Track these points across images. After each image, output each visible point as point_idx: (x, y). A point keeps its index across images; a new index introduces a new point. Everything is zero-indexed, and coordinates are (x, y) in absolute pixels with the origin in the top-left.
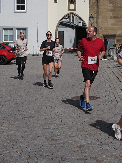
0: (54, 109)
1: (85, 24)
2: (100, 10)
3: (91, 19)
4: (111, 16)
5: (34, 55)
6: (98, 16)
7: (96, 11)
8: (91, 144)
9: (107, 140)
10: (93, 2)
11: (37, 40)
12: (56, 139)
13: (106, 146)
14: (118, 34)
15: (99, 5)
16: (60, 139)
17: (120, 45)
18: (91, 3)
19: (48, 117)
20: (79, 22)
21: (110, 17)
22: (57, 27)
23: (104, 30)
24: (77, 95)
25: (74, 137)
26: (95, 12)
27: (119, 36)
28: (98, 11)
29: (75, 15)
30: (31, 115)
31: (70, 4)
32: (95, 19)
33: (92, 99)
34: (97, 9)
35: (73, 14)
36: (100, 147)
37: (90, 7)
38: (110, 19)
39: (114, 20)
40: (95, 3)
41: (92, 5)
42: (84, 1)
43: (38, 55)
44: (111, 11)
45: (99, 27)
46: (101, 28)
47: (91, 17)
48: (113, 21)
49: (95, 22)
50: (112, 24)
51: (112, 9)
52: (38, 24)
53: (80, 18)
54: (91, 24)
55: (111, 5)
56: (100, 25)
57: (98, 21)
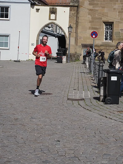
0: (10, 99)
2: (79, 21)
3: (70, 29)
5: (15, 61)
6: (77, 26)
7: (75, 22)
8: (24, 118)
10: (73, 13)
11: (18, 47)
14: (96, 44)
15: (78, 16)
18: (71, 13)
21: (88, 28)
22: (38, 35)
25: (15, 114)
26: (74, 23)
27: (96, 46)
28: (77, 22)
31: (51, 14)
32: (74, 29)
34: (77, 20)
35: (54, 23)
36: (30, 119)
37: (70, 18)
38: (89, 29)
40: (74, 14)
41: (71, 16)
42: (65, 12)
43: (19, 61)
44: (90, 22)
45: (78, 37)
46: (81, 38)
47: (70, 27)
49: (75, 31)
50: (90, 35)
51: (91, 20)
52: (20, 32)
53: (60, 28)
55: (90, 16)
56: (79, 35)
57: (77, 31)
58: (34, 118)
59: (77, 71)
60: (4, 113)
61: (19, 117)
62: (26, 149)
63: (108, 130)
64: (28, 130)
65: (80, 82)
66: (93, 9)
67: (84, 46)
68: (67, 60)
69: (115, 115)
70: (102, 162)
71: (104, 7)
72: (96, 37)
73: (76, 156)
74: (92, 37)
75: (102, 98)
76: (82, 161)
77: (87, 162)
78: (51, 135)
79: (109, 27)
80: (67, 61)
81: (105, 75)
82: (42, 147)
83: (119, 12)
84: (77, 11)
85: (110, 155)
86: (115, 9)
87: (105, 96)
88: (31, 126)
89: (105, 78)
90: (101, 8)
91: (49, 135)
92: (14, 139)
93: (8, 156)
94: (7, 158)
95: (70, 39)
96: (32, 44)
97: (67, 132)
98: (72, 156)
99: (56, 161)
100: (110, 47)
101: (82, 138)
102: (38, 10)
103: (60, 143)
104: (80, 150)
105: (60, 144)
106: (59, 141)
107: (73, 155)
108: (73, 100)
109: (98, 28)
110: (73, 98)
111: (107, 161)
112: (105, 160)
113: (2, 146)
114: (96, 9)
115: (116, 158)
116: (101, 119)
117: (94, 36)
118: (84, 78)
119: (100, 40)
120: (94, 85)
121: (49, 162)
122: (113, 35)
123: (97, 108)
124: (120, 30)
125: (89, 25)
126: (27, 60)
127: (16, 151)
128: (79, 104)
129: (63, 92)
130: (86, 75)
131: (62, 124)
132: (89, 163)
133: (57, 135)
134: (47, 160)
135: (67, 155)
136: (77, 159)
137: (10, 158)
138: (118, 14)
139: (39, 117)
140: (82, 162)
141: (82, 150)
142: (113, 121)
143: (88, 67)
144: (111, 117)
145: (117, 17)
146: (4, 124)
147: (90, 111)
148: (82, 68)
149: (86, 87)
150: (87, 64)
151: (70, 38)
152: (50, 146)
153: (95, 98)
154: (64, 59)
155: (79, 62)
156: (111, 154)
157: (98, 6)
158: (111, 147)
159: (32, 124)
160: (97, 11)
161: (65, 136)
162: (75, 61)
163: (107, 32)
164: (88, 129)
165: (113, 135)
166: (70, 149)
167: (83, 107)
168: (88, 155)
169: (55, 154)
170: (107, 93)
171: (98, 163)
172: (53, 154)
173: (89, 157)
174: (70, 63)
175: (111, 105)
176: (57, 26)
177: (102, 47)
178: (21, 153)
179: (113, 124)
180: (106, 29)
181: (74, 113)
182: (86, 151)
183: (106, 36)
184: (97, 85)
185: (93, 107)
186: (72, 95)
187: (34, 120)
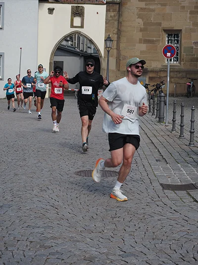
0: (44, 192)
1: (98, 50)
2: (123, 28)
3: (108, 43)
4: (140, 39)
6: (119, 38)
7: (116, 30)
8: (107, 254)
9: (134, 248)
10: (112, 14)
12: (48, 245)
13: (133, 258)
14: (152, 67)
15: (121, 20)
16: (56, 244)
17: (154, 86)
18: (109, 16)
19: (35, 206)
20: (88, 47)
21: (138, 41)
22: (52, 54)
24: (84, 169)
25: (78, 241)
26: (115, 32)
27: (152, 71)
28: (119, 30)
29: (82, 35)
30: (6, 201)
31: (75, 17)
32: (115, 43)
33: (109, 176)
34: (118, 26)
35: (79, 33)
36: (123, 259)
37: (106, 23)
39: (145, 45)
40: (114, 16)
41: (110, 20)
42: (97, 13)
44: (141, 30)
45: (121, 56)
47: (108, 39)
48: (143, 47)
49: (115, 47)
50: (142, 52)
51: (142, 27)
52: (21, 48)
53: (91, 41)
54: (108, 51)
55: (140, 21)
57: (119, 47)
66: (145, 9)
71: (164, 5)
74: (166, 55)
79: (174, 38)
83: (191, 13)
84: (119, 11)
86: (183, 7)
90: (159, 6)
100: (176, 73)
102: (51, 11)
110: (170, 181)
114: (151, 7)
117: (169, 54)
119: (158, 61)
122: (181, 53)
124: (194, 43)
125: (139, 35)
129: (141, 168)
138: (188, 15)
139: (140, 248)
145: (188, 21)
151: (108, 58)
157: (154, 2)
160: (153, 10)
177: (162, 72)
180: (168, 43)
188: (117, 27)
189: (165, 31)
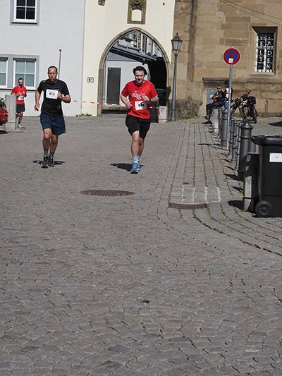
0: (37, 205)
1: (164, 53)
2: (198, 25)
3: (176, 44)
4: (221, 39)
6: (192, 38)
7: (188, 27)
10: (184, 6)
14: (236, 78)
15: (195, 13)
18: (179, 8)
21: (218, 41)
22: (102, 58)
23: (205, 68)
24: (94, 189)
26: (186, 29)
27: (235, 83)
28: (193, 27)
29: (143, 33)
31: (133, 9)
32: (186, 44)
34: (191, 22)
35: (139, 31)
36: (82, 252)
37: (175, 17)
38: (220, 44)
39: (228, 47)
40: (186, 8)
41: (180, 14)
42: (164, 4)
44: (223, 27)
45: (196, 62)
46: (200, 64)
47: (176, 39)
49: (187, 49)
51: (224, 23)
52: (60, 50)
53: (154, 41)
55: (222, 14)
56: (197, 57)
57: (193, 49)
58: (92, 249)
59: (192, 140)
60: (24, 237)
61: (58, 246)
62: (71, 320)
63: (260, 276)
64: (76, 277)
65: (199, 165)
67: (209, 83)
68: (169, 114)
69: (278, 241)
70: (247, 351)
72: (235, 62)
73: (187, 336)
75: (248, 202)
76: (200, 348)
77: (212, 350)
78: (130, 289)
79: (268, 38)
80: (168, 117)
81: (256, 149)
82: (108, 315)
84: (193, 2)
85: (265, 334)
87: (255, 199)
88: (84, 267)
89: (255, 157)
91: (125, 288)
92: (45, 296)
93: (31, 335)
94: (27, 340)
95: (175, 67)
96: (90, 80)
97: (167, 282)
98: (176, 336)
99: (141, 348)
100: (268, 85)
101: (201, 294)
102: (102, 1)
103: (150, 305)
104: (195, 322)
105: (149, 308)
106: (148, 302)
107: (179, 335)
108: (181, 207)
109: (242, 42)
110: (182, 202)
111: (258, 348)
112: (253, 346)
113: (16, 312)
115: (278, 342)
116: (245, 252)
117: (231, 60)
118: (207, 158)
119: (245, 68)
120: (231, 172)
121: (125, 350)
122: (276, 58)
123: (238, 227)
125: (220, 34)
126: (77, 116)
127: (48, 323)
128: (195, 217)
129: (159, 190)
130: (212, 150)
131: (154, 262)
132: (216, 353)
133: (142, 288)
134: (118, 346)
135: (164, 333)
136: (188, 342)
137: (34, 339)
139: (104, 246)
140: (199, 350)
141: (200, 322)
142: (273, 256)
143: (217, 131)
144: (269, 247)
146: (22, 261)
147: (221, 232)
148: (203, 134)
149: (211, 179)
150: (216, 125)
151: (175, 64)
152: (126, 314)
153: (232, 203)
154: (163, 112)
155: (197, 120)
156: (268, 332)
158: (267, 316)
159: (86, 262)
160: (239, 0)
161: (163, 289)
162: (187, 119)
163: (263, 51)
164: (215, 274)
165: (272, 288)
166: (173, 321)
167: (204, 224)
168: (213, 334)
169: (137, 332)
170: (260, 192)
171: (237, 352)
172: (132, 332)
173: (217, 338)
174: (175, 123)
175: (269, 220)
176: (146, 36)
177: (250, 84)
178: (60, 329)
179: (274, 262)
180: (259, 45)
181: (184, 236)
182: (209, 325)
183: (259, 60)
184: (237, 174)
185: (228, 224)
186: (180, 196)
187: (91, 253)
188: (189, 23)
189: (256, 29)
